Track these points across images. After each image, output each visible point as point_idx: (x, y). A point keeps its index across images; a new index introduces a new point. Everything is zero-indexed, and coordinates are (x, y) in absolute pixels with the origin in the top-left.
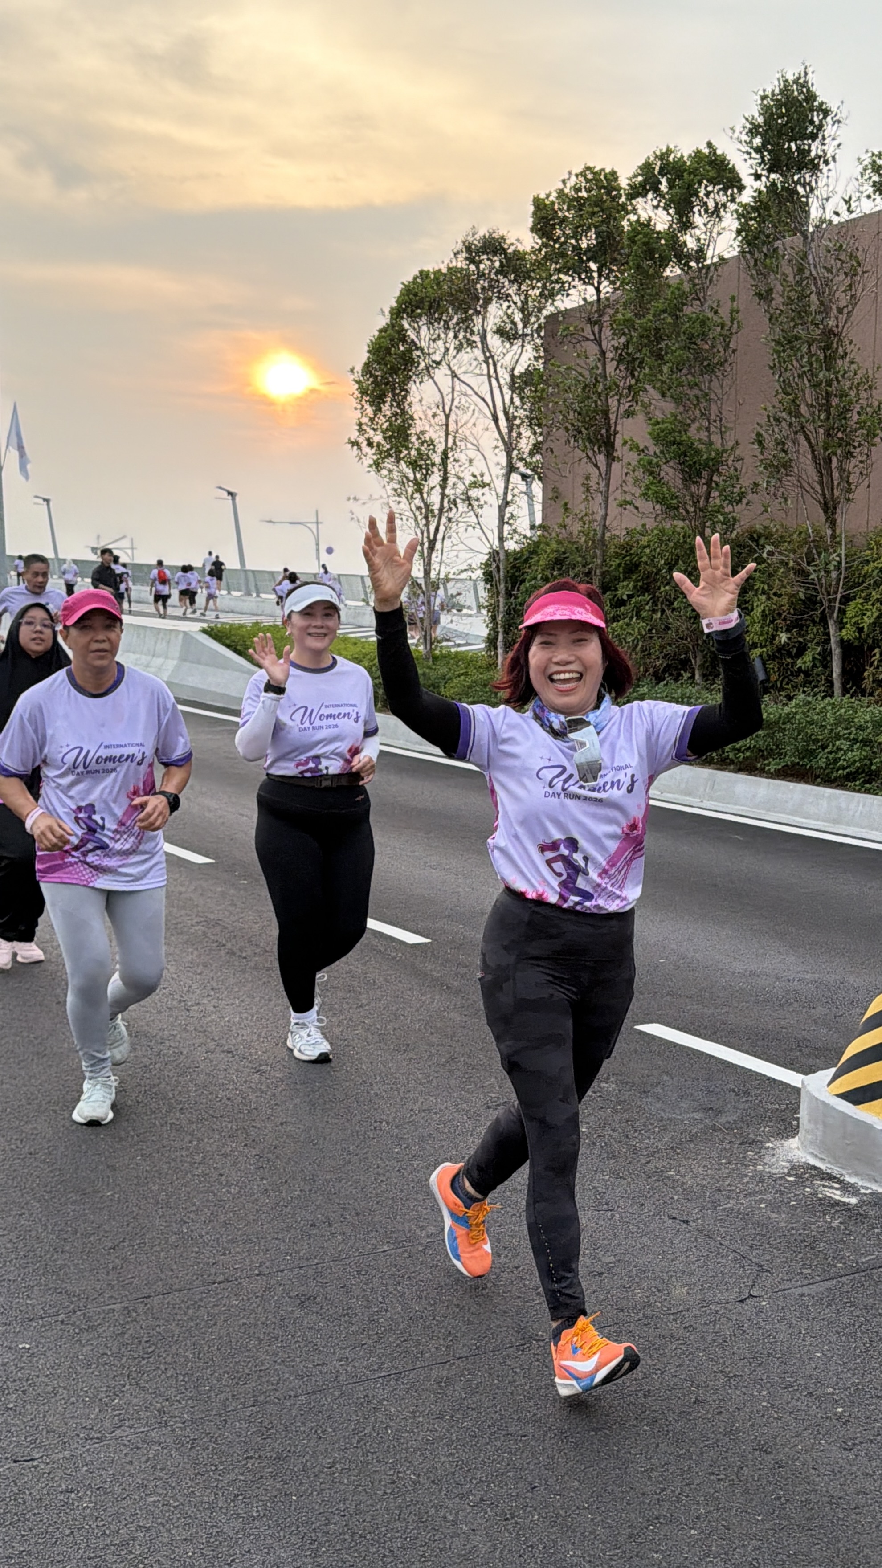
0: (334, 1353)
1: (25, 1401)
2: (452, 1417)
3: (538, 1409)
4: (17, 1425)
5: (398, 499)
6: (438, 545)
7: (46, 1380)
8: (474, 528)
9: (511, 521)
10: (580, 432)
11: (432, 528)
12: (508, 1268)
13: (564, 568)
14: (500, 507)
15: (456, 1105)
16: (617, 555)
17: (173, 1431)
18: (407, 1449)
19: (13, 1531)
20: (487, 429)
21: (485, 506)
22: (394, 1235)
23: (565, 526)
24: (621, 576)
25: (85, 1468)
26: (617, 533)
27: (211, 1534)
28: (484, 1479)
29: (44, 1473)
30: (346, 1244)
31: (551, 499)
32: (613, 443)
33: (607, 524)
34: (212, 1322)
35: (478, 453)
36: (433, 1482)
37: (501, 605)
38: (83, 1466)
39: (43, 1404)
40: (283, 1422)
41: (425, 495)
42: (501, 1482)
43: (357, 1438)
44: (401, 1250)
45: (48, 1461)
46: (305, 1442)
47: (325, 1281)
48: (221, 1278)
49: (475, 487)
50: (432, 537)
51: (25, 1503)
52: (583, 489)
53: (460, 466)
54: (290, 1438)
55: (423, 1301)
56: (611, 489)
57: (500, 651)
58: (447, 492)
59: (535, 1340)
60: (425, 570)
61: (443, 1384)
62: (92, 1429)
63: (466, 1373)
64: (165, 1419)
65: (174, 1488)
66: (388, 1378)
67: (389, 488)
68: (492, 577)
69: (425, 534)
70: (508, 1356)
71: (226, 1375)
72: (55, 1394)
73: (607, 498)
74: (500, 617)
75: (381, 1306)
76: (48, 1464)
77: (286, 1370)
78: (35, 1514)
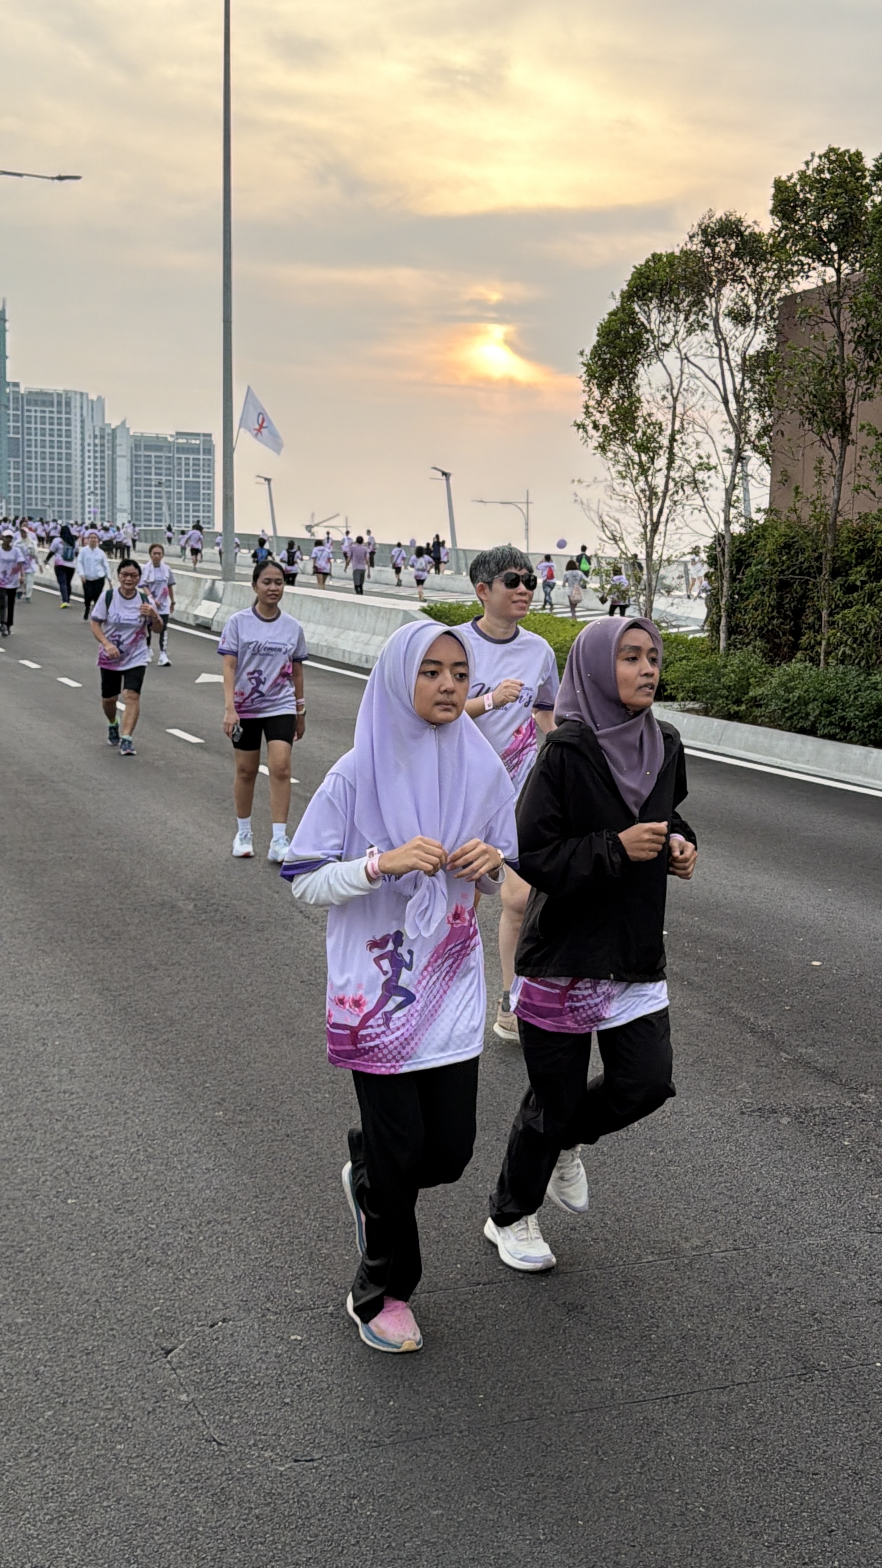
0: (608, 1368)
1: (300, 1397)
2: (737, 1448)
3: (827, 1445)
4: (295, 1422)
5: (621, 481)
6: (661, 528)
7: (320, 1376)
8: (700, 511)
9: (736, 505)
10: (815, 415)
11: (656, 511)
12: (781, 1288)
13: (792, 552)
14: (727, 490)
15: (709, 1109)
16: (849, 540)
17: (451, 1440)
18: (693, 1478)
19: (299, 1536)
20: (716, 412)
21: (710, 489)
22: (659, 1245)
23: (795, 511)
24: (854, 561)
25: (366, 1473)
26: (849, 517)
27: (499, 1554)
28: (777, 1518)
29: (325, 1476)
30: (609, 1251)
31: (780, 482)
32: (850, 425)
33: (839, 508)
34: (480, 1326)
35: (707, 436)
36: (723, 1516)
37: (725, 589)
38: (363, 1471)
39: (319, 1401)
40: (562, 1439)
41: (650, 478)
42: (796, 1522)
43: (640, 1463)
44: (667, 1261)
45: (328, 1462)
46: (586, 1462)
47: (591, 1290)
48: (485, 1279)
49: (699, 470)
50: (655, 519)
51: (309, 1506)
52: (815, 472)
53: (687, 449)
54: (571, 1458)
55: (696, 1320)
56: (844, 473)
57: (723, 636)
58: (672, 474)
59: (818, 1370)
60: (647, 553)
61: (724, 1411)
62: (369, 1431)
63: (748, 1401)
64: (441, 1426)
65: (457, 1502)
66: (665, 1401)
67: (613, 470)
68: (716, 561)
69: (648, 517)
70: (791, 1385)
71: (500, 1384)
72: (331, 1391)
73: (840, 482)
74: (723, 602)
75: (651, 1321)
76: (328, 1466)
77: (560, 1383)
78: (319, 1520)
